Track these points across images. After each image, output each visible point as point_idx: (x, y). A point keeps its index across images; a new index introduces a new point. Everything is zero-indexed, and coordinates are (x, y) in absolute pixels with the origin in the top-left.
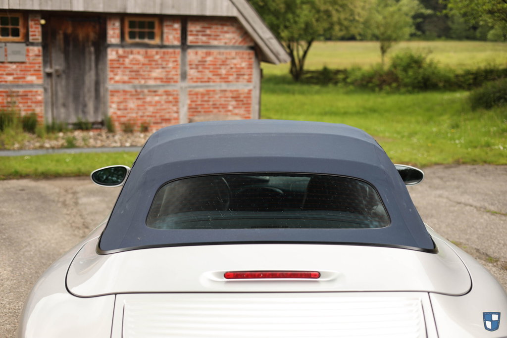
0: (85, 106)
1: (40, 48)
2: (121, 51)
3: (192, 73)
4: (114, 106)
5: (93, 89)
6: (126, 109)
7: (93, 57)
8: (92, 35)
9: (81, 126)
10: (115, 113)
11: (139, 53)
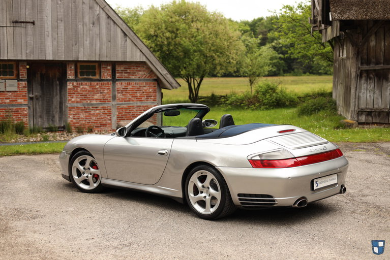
0: (54, 117)
1: (26, 82)
2: (75, 84)
3: (119, 95)
4: (71, 116)
5: (58, 107)
6: (79, 119)
7: (58, 88)
8: (58, 74)
9: (51, 130)
10: (72, 121)
11: (86, 84)
